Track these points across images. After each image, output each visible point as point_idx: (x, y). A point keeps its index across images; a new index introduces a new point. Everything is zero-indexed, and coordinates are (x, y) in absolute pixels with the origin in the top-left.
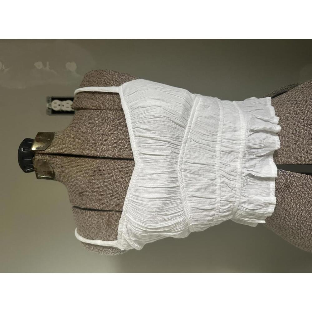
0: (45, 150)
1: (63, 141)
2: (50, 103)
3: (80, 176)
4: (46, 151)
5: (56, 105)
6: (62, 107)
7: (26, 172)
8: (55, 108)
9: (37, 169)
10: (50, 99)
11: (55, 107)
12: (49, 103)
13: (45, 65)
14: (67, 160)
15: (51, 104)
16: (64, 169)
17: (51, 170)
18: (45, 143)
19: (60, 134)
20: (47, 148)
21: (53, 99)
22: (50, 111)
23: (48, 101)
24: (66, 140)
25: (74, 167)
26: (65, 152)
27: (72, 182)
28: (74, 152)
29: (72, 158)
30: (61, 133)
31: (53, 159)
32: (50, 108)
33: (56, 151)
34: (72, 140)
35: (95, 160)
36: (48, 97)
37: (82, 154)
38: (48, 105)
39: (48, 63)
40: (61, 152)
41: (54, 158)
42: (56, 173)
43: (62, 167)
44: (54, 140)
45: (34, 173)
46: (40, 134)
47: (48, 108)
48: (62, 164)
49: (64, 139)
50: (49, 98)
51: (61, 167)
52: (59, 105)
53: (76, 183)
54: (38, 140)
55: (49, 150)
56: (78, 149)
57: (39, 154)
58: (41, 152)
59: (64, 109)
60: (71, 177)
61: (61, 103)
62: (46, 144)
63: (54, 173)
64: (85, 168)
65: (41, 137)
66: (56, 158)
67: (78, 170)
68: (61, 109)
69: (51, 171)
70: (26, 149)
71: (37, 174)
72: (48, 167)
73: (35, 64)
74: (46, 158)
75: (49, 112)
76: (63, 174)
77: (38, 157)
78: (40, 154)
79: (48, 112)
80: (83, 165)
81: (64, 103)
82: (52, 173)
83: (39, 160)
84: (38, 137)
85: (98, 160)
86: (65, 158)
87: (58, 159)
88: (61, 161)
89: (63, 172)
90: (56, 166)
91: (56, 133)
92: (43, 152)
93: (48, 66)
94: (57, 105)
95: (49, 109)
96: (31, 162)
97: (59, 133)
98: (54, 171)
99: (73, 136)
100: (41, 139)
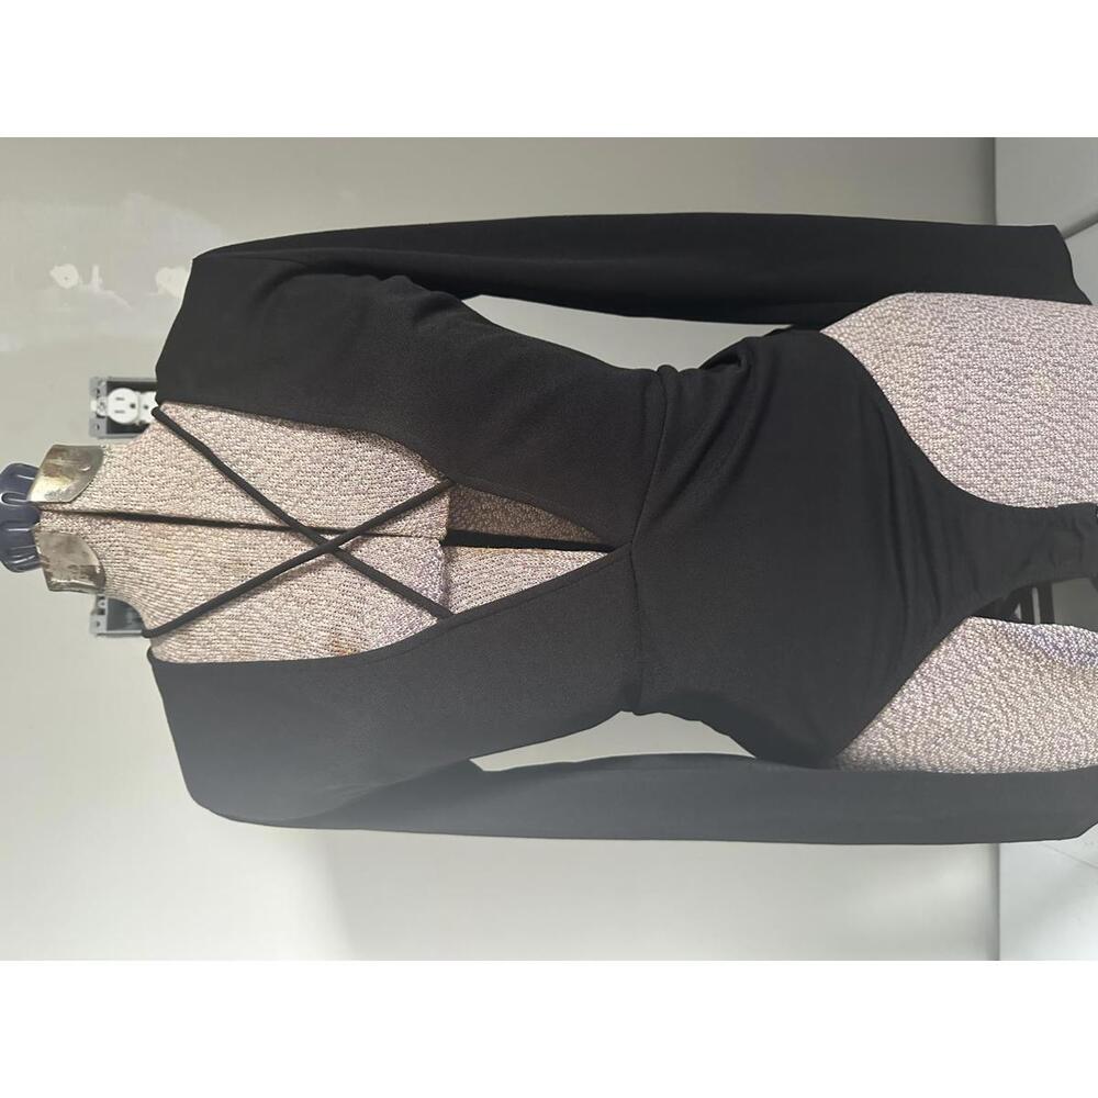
0: (75, 499)
1: (131, 473)
2: (103, 399)
3: (183, 581)
4: (76, 506)
5: (122, 406)
6: (136, 403)
7: (11, 567)
8: (119, 415)
9: (47, 560)
10: (104, 384)
11: (118, 412)
12: (98, 397)
13: (86, 277)
14: (142, 532)
15: (105, 402)
16: (133, 560)
17: (95, 562)
18: (73, 479)
19: (120, 453)
20: (79, 496)
21: (113, 385)
22: (103, 424)
23: (97, 393)
24: (140, 471)
25: (163, 553)
26: (137, 508)
27: (158, 598)
28: (163, 509)
29: (158, 527)
30: (124, 450)
31: (97, 528)
32: (102, 414)
33: (108, 503)
34: (158, 469)
35: (225, 532)
36: (97, 378)
37: (186, 513)
38: (94, 405)
39: (96, 270)
40: (124, 507)
41: (102, 527)
42: (110, 571)
43: (127, 553)
44: (103, 470)
45: (40, 571)
46: (56, 451)
47: (94, 415)
48: (128, 545)
49: (134, 469)
50: (100, 383)
51: (123, 553)
52: (133, 406)
53: (171, 601)
54: (52, 472)
55: (84, 503)
56: (173, 497)
57: (53, 511)
58: (60, 508)
60: (154, 585)
61: (139, 401)
62: (76, 481)
63: (103, 571)
64: (196, 558)
65: (60, 462)
66: (108, 526)
67: (176, 564)
68: (137, 418)
69: (93, 567)
70: (14, 496)
71: (48, 576)
72: (84, 554)
73: (52, 273)
74: (80, 525)
75: (99, 427)
76: (131, 574)
77: (49, 523)
78: (58, 512)
79: (94, 429)
80: (189, 547)
81: (149, 397)
82: (98, 570)
83: (54, 531)
84: (51, 461)
85: (234, 533)
86: (134, 527)
87: (116, 531)
88: (124, 535)
89: (131, 569)
90: (108, 550)
91: (110, 451)
92: (67, 507)
93: (96, 279)
94: (124, 406)
95: (99, 416)
96: (30, 539)
97: (119, 450)
98: (101, 567)
99: (160, 458)
100: (59, 466)
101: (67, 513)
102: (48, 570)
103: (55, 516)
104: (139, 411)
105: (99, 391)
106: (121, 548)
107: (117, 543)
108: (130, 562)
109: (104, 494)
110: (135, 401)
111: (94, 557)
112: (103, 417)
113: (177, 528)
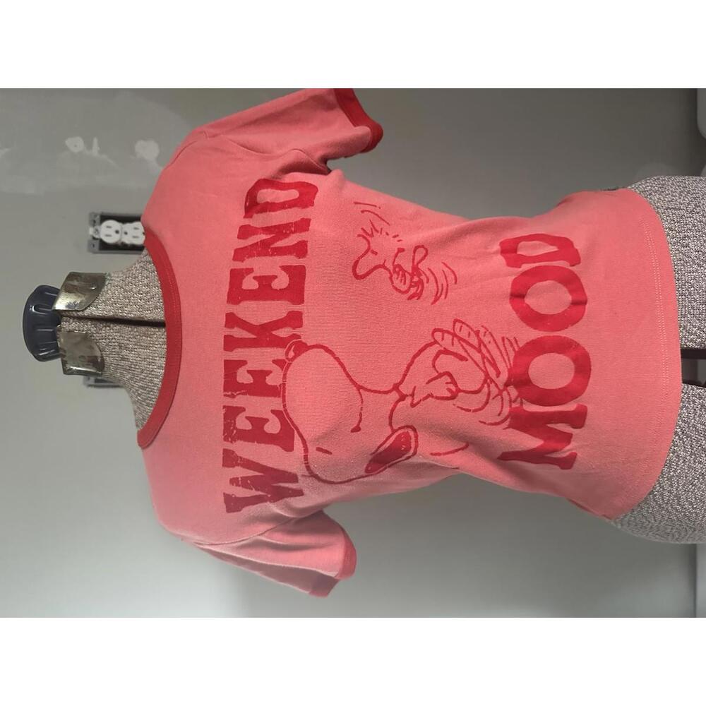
0: (86, 309)
1: (125, 291)
2: (97, 227)
4: (87, 312)
5: (110, 232)
6: (124, 235)
7: (39, 358)
8: (108, 238)
9: (65, 351)
10: (98, 217)
11: (107, 236)
12: (94, 226)
13: (89, 145)
14: (132, 333)
15: (99, 229)
16: (125, 352)
17: (98, 353)
18: (84, 295)
19: (118, 277)
20: (89, 306)
21: (104, 218)
22: (97, 243)
23: (94, 223)
24: (131, 290)
25: (147, 348)
26: (130, 315)
27: (142, 380)
28: (149, 316)
29: (143, 329)
30: (120, 275)
31: (101, 329)
32: (97, 236)
33: (109, 311)
34: (145, 289)
36: (93, 213)
38: (91, 231)
39: (95, 141)
40: (120, 314)
41: (104, 329)
42: (108, 360)
43: (120, 347)
44: (105, 289)
45: (58, 360)
46: (72, 276)
47: (91, 238)
48: (122, 342)
49: (127, 288)
50: (96, 216)
51: (118, 348)
52: (117, 232)
53: (151, 381)
54: (69, 289)
55: (93, 311)
57: (70, 317)
58: (76, 315)
59: (128, 240)
60: (139, 370)
61: (122, 228)
62: (87, 296)
63: (103, 360)
65: (76, 283)
66: (108, 328)
67: (156, 355)
68: (120, 240)
69: (96, 357)
70: (42, 306)
71: (64, 363)
72: (91, 348)
73: (66, 142)
74: (87, 327)
75: (94, 246)
76: (123, 363)
77: (67, 325)
78: (74, 318)
79: (91, 247)
81: (128, 227)
82: (99, 360)
83: (70, 331)
84: (71, 282)
86: (127, 329)
87: (113, 332)
88: (119, 334)
89: (123, 359)
90: (107, 345)
91: (109, 275)
92: (80, 313)
93: (96, 147)
94: (112, 232)
95: (94, 238)
96: (54, 337)
97: (116, 275)
98: (102, 357)
99: (146, 281)
100: (75, 286)
101: (80, 319)
102: (64, 359)
103: (71, 320)
104: (121, 235)
105: (95, 222)
106: (116, 344)
107: (114, 341)
108: (122, 354)
109: (106, 305)
110: (119, 229)
111: (97, 349)
112: (97, 239)
113: (157, 330)
